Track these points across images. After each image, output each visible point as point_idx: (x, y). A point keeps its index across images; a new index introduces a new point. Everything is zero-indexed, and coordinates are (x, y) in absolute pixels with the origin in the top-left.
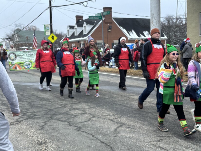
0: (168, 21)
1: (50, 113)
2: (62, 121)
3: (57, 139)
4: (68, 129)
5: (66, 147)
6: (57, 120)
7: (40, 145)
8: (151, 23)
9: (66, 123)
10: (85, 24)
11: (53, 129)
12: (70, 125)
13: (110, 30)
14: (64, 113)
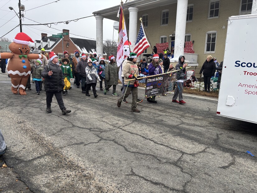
0: (107, 43)
1: (25, 102)
2: (35, 108)
3: (32, 119)
4: (40, 112)
5: (39, 124)
6: (32, 107)
7: (19, 123)
8: (97, 44)
9: (39, 109)
10: (49, 40)
11: (29, 113)
12: (42, 110)
13: (67, 46)
14: (36, 103)
